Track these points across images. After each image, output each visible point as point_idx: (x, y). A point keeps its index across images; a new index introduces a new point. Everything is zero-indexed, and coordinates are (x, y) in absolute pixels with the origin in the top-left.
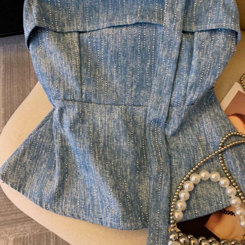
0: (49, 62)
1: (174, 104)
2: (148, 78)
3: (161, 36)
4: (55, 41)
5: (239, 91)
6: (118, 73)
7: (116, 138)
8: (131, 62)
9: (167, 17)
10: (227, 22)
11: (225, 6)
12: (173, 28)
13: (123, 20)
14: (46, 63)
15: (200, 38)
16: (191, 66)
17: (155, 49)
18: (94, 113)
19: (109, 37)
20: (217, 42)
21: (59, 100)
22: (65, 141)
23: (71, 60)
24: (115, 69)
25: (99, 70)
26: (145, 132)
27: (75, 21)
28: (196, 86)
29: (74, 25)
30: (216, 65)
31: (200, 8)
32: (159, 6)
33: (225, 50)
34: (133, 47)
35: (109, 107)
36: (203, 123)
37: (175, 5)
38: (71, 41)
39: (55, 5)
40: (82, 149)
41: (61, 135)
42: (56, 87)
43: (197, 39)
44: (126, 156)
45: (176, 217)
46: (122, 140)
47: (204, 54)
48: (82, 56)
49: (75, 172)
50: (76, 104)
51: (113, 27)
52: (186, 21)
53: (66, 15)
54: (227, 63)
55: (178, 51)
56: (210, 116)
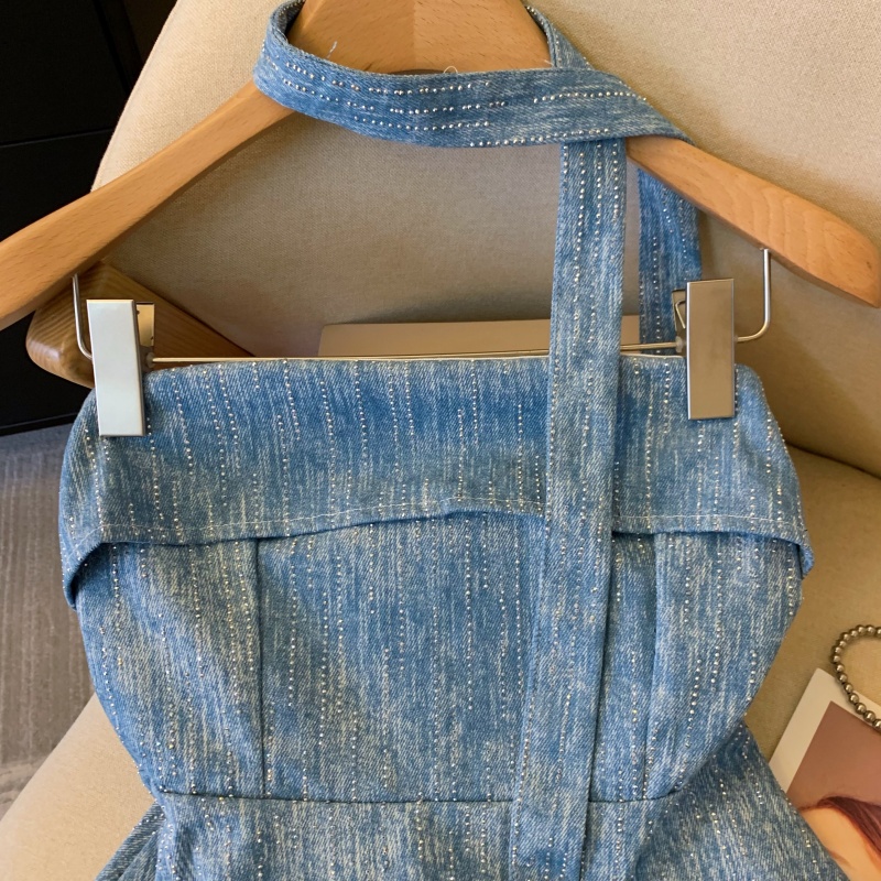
0: (146, 657)
1: (604, 793)
2: (504, 695)
3: (539, 551)
4: (169, 582)
5: (832, 705)
6: (396, 681)
8: (440, 642)
9: (557, 492)
10: (761, 511)
11: (747, 452)
12: (578, 530)
13: (409, 501)
14: (133, 662)
15: (673, 556)
16: (653, 656)
17: (521, 593)
18: (311, 837)
19: (363, 558)
20: (734, 572)
21: (181, 794)
23: (228, 645)
24: (386, 666)
25: (326, 672)
27: (243, 501)
28: (678, 730)
29: (238, 517)
30: (739, 655)
31: (664, 455)
32: (528, 447)
33: (766, 602)
34: (447, 591)
35: (366, 812)
36: (716, 850)
37: (579, 453)
38: (228, 573)
39: (172, 453)
42: (171, 746)
43: (666, 564)
47: (696, 614)
48: (267, 623)
50: (242, 811)
51: (376, 524)
52: (623, 498)
53: (213, 482)
54: (777, 646)
55: (602, 606)
56: (740, 821)
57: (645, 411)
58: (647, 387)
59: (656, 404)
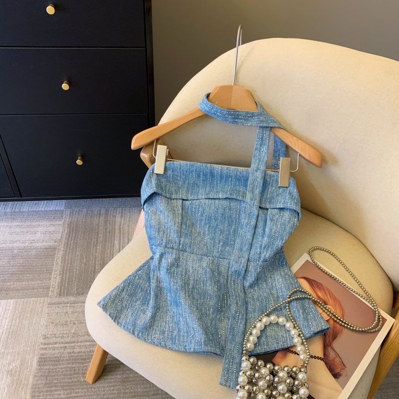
1: (251, 260)
2: (232, 238)
3: (243, 209)
4: (165, 203)
5: (307, 260)
6: (209, 232)
7: (203, 282)
8: (220, 225)
9: (249, 196)
10: (291, 204)
11: (290, 194)
12: (252, 204)
13: (217, 195)
14: (155, 219)
15: (272, 213)
16: (265, 232)
17: (239, 217)
18: (188, 260)
19: (206, 205)
20: (284, 217)
21: (162, 247)
22: (160, 283)
23: (176, 218)
24: (207, 229)
25: (195, 228)
26: (227, 282)
27: (181, 192)
29: (179, 195)
30: (283, 233)
31: (273, 193)
32: (243, 189)
33: (290, 223)
34: (223, 215)
35: (200, 257)
36: (275, 280)
37: (254, 189)
38: (176, 205)
39: (168, 179)
40: (175, 287)
41: (157, 277)
42: (161, 237)
43: (270, 214)
44: (210, 298)
45: (249, 347)
46: (208, 285)
47: (275, 224)
48: (183, 216)
49: (165, 308)
50: (174, 251)
51: (209, 199)
52: (262, 200)
53: (175, 187)
54: (291, 232)
55: (256, 221)
56: (281, 274)
57: (269, 184)
58: (270, 178)
59: (272, 183)
